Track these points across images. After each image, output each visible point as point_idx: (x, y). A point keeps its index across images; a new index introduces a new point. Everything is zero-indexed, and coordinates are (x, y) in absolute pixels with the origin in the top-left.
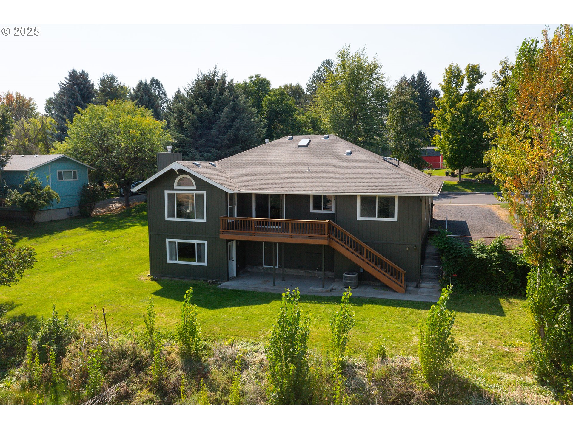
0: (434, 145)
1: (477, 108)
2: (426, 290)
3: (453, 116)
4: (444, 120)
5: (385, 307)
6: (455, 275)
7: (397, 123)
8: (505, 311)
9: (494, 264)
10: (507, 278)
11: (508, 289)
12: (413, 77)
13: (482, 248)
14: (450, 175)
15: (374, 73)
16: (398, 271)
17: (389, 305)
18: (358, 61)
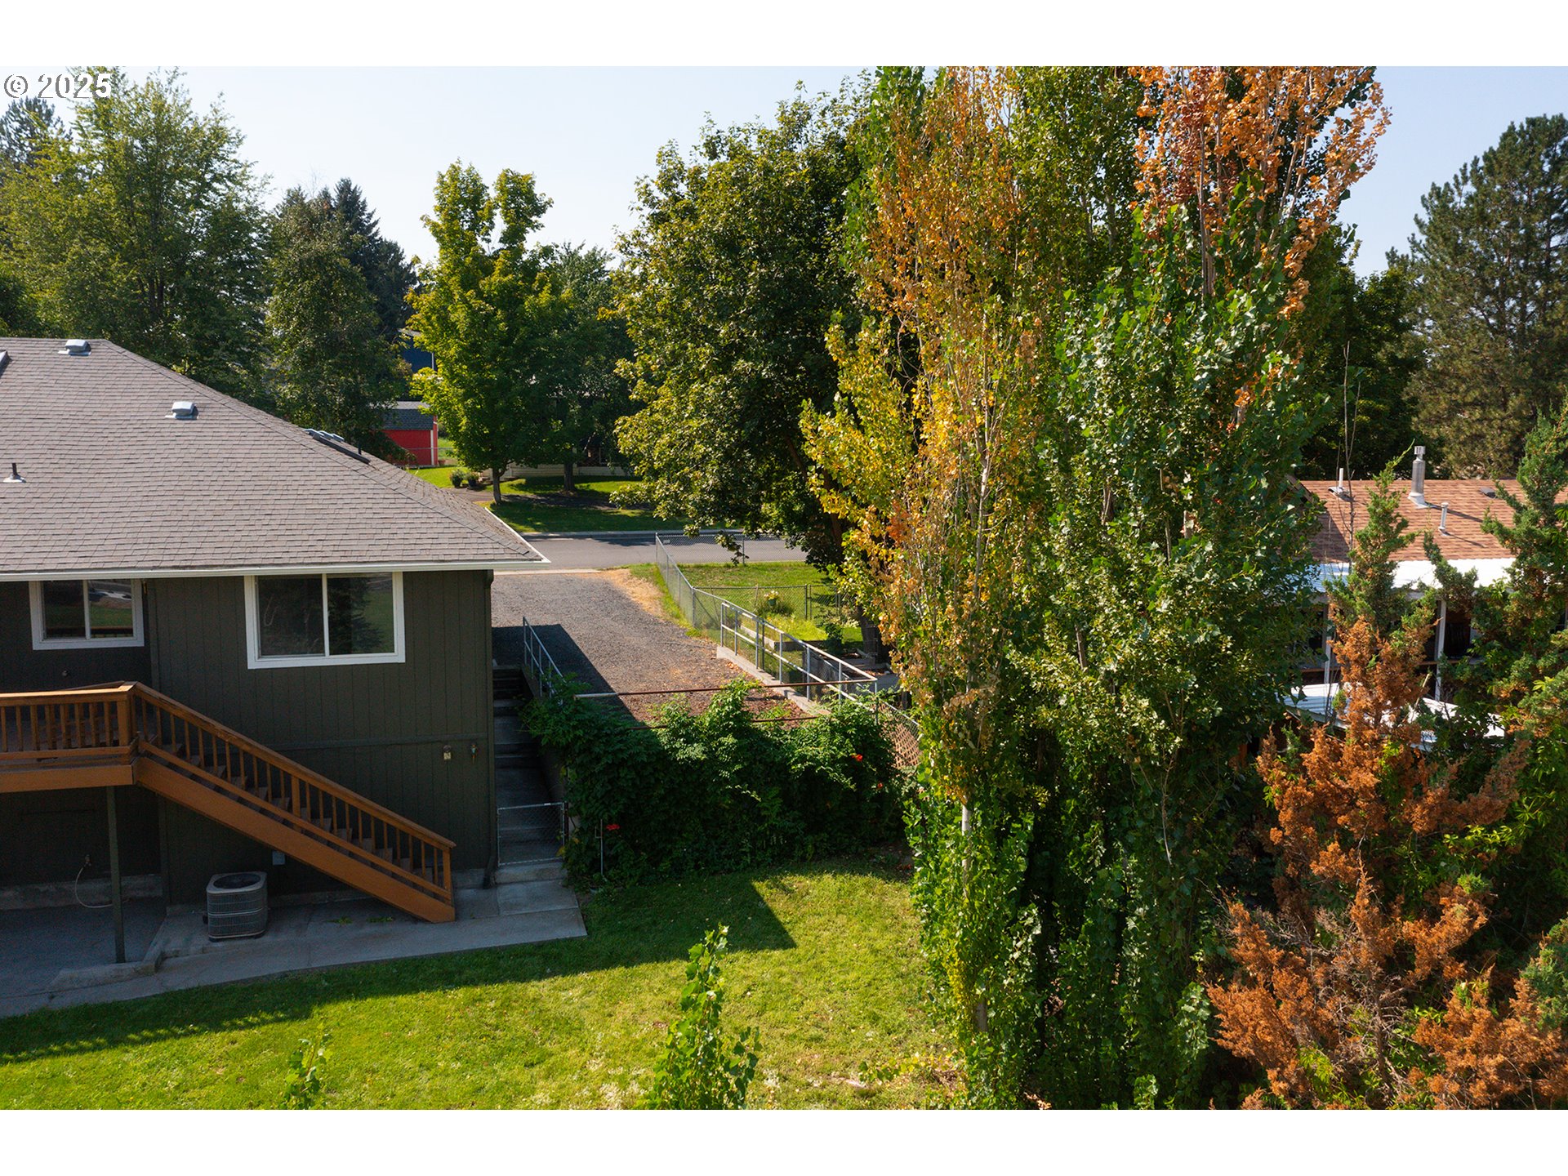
0: (419, 398)
1: (537, 296)
2: (519, 889)
3: (473, 313)
4: (448, 327)
5: (402, 1000)
6: (614, 827)
7: (300, 325)
8: (788, 927)
9: (725, 774)
10: (763, 813)
11: (768, 845)
12: (326, 195)
13: (684, 725)
14: (465, 486)
15: (216, 156)
16: (427, 845)
17: (413, 989)
18: (159, 109)
